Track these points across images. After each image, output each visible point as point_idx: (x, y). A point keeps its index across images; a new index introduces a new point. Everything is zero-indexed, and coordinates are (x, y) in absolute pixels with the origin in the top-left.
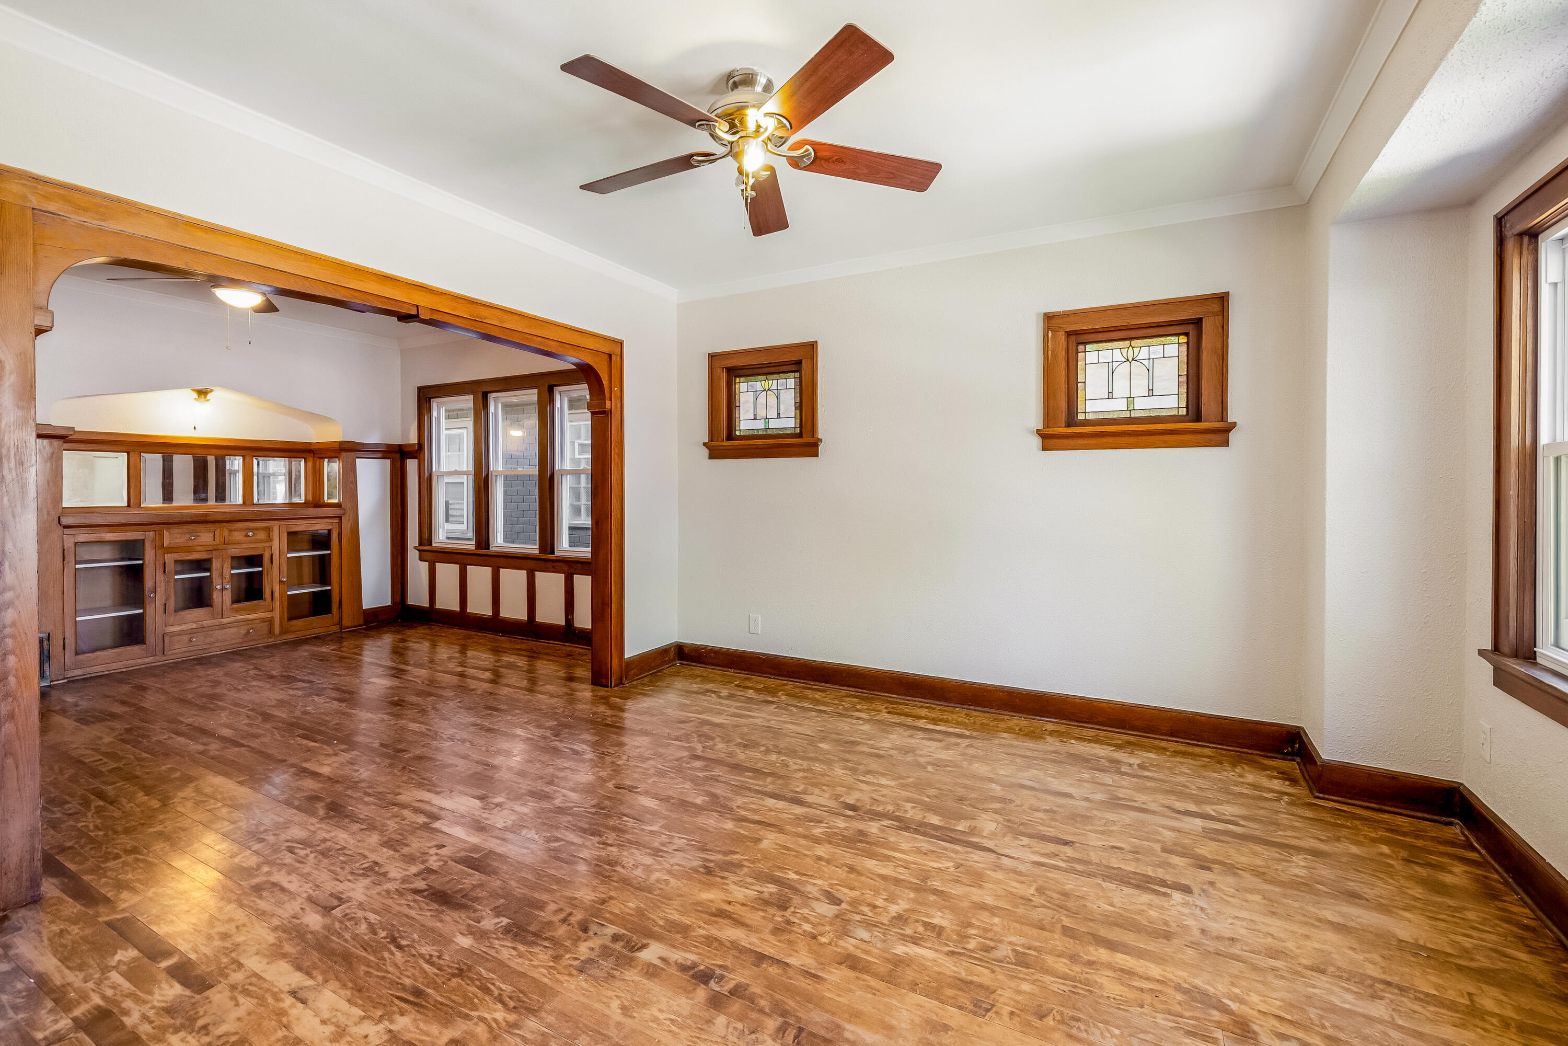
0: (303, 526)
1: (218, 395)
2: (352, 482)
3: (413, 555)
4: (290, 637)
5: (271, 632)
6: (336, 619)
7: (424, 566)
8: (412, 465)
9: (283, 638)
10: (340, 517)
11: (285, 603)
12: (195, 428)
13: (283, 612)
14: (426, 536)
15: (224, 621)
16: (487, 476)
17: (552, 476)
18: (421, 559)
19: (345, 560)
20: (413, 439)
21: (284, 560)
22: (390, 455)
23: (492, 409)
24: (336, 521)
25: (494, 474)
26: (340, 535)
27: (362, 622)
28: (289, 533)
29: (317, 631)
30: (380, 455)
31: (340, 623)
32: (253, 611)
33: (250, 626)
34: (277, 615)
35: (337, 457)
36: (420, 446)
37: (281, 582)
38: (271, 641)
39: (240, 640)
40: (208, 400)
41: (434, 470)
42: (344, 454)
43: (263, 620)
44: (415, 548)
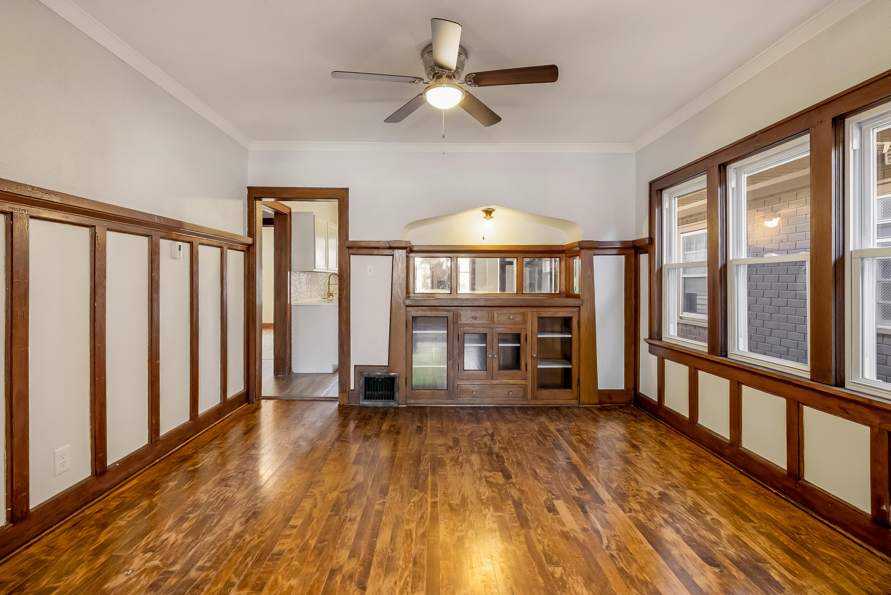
0: (550, 313)
1: (499, 213)
2: (589, 276)
3: (644, 347)
4: (538, 403)
5: (525, 397)
6: (575, 394)
7: (654, 360)
8: (644, 258)
9: (534, 403)
10: (579, 307)
11: (536, 375)
12: (484, 239)
13: (534, 382)
14: (655, 329)
15: (494, 382)
16: (725, 266)
17: (840, 263)
18: (651, 352)
19: (583, 345)
20: (645, 235)
21: (535, 340)
22: (625, 252)
23: (732, 183)
24: (576, 309)
25: (734, 263)
26: (579, 322)
27: (597, 401)
28: (539, 318)
29: (560, 402)
30: (614, 252)
31: (578, 398)
32: (512, 378)
33: (510, 389)
34: (529, 382)
35: (578, 255)
36: (651, 239)
37: (532, 357)
38: (525, 403)
39: (503, 399)
40: (491, 218)
41: (664, 263)
42: (583, 252)
43: (520, 386)
44: (645, 340)
